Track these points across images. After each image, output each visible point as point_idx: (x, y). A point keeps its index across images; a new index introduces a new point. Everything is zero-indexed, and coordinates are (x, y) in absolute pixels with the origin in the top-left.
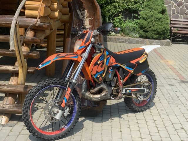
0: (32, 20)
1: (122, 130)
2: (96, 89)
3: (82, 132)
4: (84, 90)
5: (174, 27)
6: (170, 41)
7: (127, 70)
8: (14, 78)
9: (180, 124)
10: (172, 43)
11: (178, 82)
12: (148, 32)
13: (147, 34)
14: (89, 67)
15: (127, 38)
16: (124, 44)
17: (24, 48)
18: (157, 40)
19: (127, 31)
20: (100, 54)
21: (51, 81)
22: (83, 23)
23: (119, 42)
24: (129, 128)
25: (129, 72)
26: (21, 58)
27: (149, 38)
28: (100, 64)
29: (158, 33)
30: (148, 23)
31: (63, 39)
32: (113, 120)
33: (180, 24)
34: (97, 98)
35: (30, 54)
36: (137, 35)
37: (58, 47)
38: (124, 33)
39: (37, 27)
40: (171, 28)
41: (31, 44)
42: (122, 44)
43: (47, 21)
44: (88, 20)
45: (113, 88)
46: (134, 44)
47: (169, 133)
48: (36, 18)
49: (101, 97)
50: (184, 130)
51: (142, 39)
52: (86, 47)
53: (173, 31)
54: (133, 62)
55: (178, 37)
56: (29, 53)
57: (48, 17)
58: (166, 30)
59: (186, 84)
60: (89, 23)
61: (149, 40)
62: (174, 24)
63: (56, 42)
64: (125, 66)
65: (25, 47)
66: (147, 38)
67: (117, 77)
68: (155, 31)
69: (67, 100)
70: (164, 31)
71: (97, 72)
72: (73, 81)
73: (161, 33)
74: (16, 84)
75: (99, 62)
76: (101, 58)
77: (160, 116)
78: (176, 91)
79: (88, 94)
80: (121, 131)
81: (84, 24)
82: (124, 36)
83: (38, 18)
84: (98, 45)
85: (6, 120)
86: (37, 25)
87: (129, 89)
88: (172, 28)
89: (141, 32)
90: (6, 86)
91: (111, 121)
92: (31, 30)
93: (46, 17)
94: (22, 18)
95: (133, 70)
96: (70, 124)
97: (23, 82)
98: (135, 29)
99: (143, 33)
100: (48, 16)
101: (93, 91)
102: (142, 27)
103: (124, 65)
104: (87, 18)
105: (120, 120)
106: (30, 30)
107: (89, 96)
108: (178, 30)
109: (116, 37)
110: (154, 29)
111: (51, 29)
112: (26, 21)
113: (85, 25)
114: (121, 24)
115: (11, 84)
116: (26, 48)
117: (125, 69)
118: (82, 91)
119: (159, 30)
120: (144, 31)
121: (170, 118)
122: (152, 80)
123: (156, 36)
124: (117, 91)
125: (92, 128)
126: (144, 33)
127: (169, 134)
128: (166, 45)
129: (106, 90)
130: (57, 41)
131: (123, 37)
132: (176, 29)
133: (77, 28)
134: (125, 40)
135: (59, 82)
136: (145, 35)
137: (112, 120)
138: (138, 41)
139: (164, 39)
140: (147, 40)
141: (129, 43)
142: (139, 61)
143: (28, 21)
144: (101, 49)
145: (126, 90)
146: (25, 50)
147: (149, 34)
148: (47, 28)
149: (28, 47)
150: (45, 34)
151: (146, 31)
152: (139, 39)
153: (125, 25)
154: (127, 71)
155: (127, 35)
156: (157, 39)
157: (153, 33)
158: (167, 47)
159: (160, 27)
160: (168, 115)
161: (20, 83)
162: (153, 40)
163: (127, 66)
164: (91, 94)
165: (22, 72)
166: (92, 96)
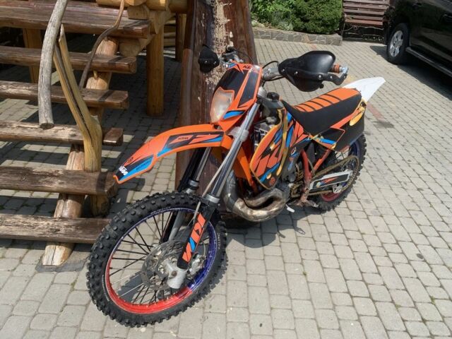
0: (111, 13)
1: (307, 271)
2: (261, 200)
3: (227, 282)
4: (229, 195)
5: (348, 13)
6: (339, 36)
7: (324, 144)
8: (77, 154)
9: (412, 243)
10: (343, 40)
11: (375, 125)
12: (307, 21)
13: (306, 24)
14: (249, 162)
15: (275, 30)
16: (269, 40)
17: (95, 81)
18: (321, 36)
19: (275, 19)
20: (276, 126)
21: (154, 204)
22: (213, 14)
23: (262, 38)
24: (319, 260)
25: (326, 148)
26: (83, 119)
27: (309, 32)
28: (274, 150)
29: (324, 24)
30: (310, 7)
31: (174, 34)
32: (284, 237)
33: (356, 8)
34: (260, 217)
35: (107, 100)
36: (291, 26)
37: (166, 47)
38: (269, 22)
39: (122, 32)
40: (343, 14)
41: (109, 73)
42: (266, 40)
43: (142, 16)
44: (222, 8)
45: (290, 185)
46: (285, 40)
47: (401, 275)
48: (118, 7)
49: (269, 215)
50: (425, 261)
51: (298, 33)
52: (244, 114)
53: (346, 21)
54: (337, 126)
55: (352, 30)
56: (106, 95)
57: (145, 7)
58: (336, 18)
59: (388, 129)
60: (225, 14)
61: (309, 35)
62: (348, 8)
63: (163, 39)
64: (322, 137)
65: (96, 79)
66: (305, 31)
67: (300, 163)
68: (320, 20)
69: (195, 244)
70: (333, 20)
71: (267, 169)
72: (211, 200)
73: (329, 23)
74: (81, 169)
75: (272, 147)
76: (277, 136)
77: (368, 218)
78: (378, 149)
79: (239, 205)
80: (305, 274)
81: (214, 16)
82: (270, 28)
83: (122, 7)
84: (269, 100)
85: (64, 254)
86: (121, 27)
87: (320, 181)
88: (346, 16)
89: (298, 21)
90: (58, 177)
91: (280, 242)
92: (108, 39)
93: (140, 6)
94: (91, 8)
95: (335, 144)
96: (203, 280)
97: (95, 166)
98: (286, 16)
99: (300, 24)
100: (145, 3)
101: (253, 203)
102: (299, 13)
103: (319, 137)
104: (219, 2)
105: (297, 237)
106: (106, 38)
107: (243, 210)
108: (353, 18)
109: (258, 29)
110: (319, 16)
111: (153, 32)
112: (100, 14)
113: (217, 17)
114: (265, 6)
115: (70, 169)
116: (100, 81)
117: (321, 143)
118: (226, 196)
119: (326, 19)
120: (302, 20)
121: (387, 224)
122: (358, 149)
123: (320, 29)
124: (298, 191)
125: (245, 265)
126: (302, 23)
127: (400, 277)
128: (333, 44)
129: (282, 201)
130: (165, 38)
131: (267, 29)
132: (349, 16)
133: (203, 25)
134: (272, 33)
135: (175, 201)
136: (303, 27)
137: (282, 239)
138: (292, 35)
139: (331, 33)
140: (306, 36)
141: (278, 39)
142: (349, 122)
143: (102, 14)
144: (276, 109)
145: (315, 183)
146: (98, 88)
147: (310, 25)
148: (142, 35)
149: (103, 78)
150: (140, 46)
151: (306, 21)
152: (293, 33)
153: (272, 8)
154: (324, 147)
155: (275, 25)
156: (321, 33)
157: (316, 24)
158: (336, 46)
159: (329, 13)
160: (381, 216)
161: (90, 168)
162: (316, 35)
163: (325, 138)
164: (246, 207)
165: (90, 145)
166: (249, 212)
